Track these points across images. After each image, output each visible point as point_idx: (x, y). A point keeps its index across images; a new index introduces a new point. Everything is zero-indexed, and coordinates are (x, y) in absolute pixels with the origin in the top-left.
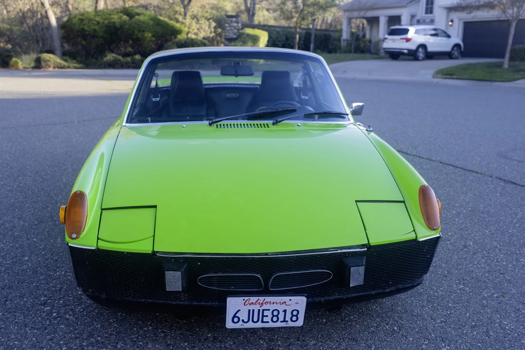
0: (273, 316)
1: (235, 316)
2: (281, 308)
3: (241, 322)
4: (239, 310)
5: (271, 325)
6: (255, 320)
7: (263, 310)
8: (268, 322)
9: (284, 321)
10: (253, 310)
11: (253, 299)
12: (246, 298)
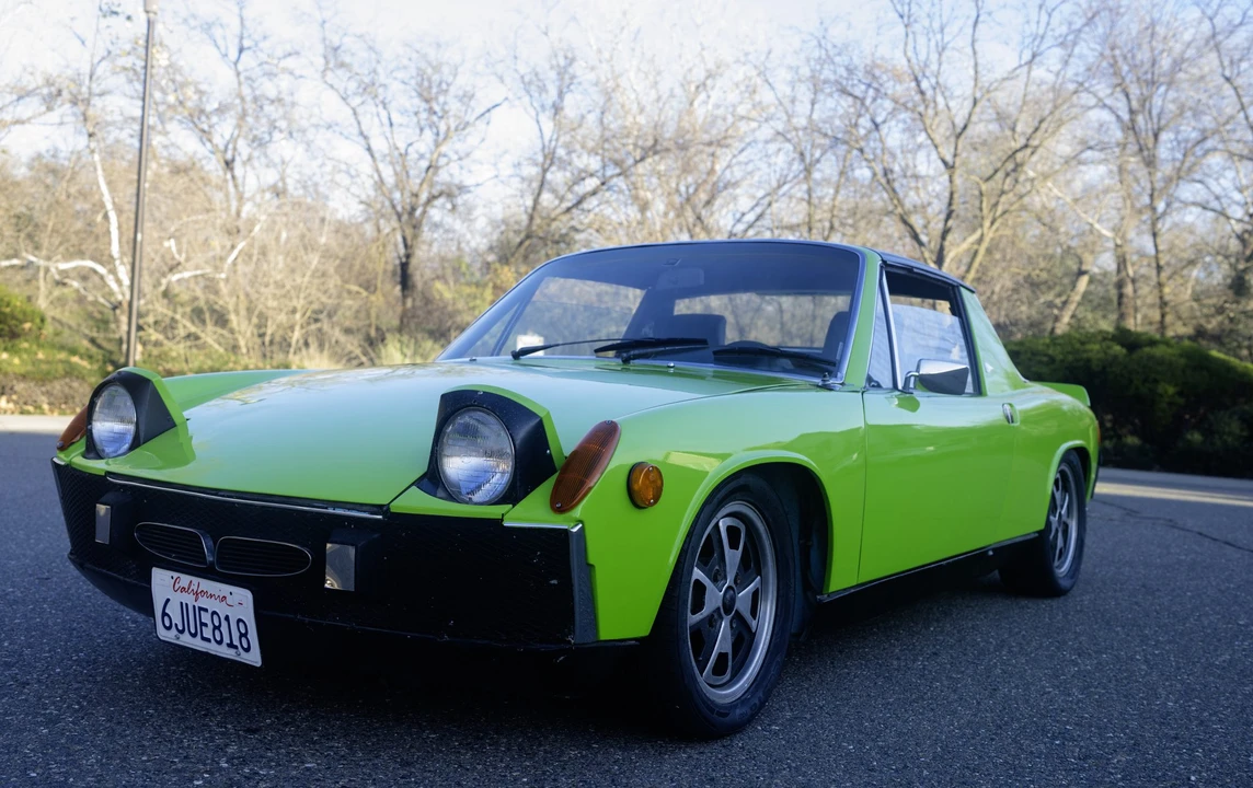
0: (215, 628)
1: (164, 614)
2: (222, 610)
3: (174, 632)
4: (168, 600)
5: (213, 648)
6: (193, 631)
7: (200, 609)
8: (208, 640)
9: (231, 645)
10: (187, 605)
11: (185, 579)
12: (176, 575)
